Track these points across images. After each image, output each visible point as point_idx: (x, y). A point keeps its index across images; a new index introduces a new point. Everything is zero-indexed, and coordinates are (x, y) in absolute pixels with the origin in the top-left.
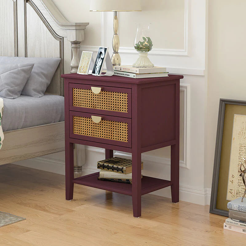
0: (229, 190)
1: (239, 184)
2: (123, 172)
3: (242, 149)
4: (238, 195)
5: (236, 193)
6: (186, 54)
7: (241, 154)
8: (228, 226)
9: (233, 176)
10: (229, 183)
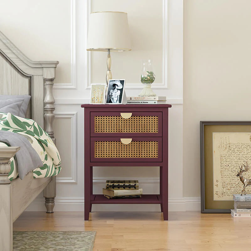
0: (215, 193)
1: (223, 186)
2: (135, 188)
3: (223, 159)
4: (224, 195)
5: (221, 194)
6: (166, 86)
7: (222, 162)
8: (237, 215)
9: (217, 181)
10: (215, 187)
